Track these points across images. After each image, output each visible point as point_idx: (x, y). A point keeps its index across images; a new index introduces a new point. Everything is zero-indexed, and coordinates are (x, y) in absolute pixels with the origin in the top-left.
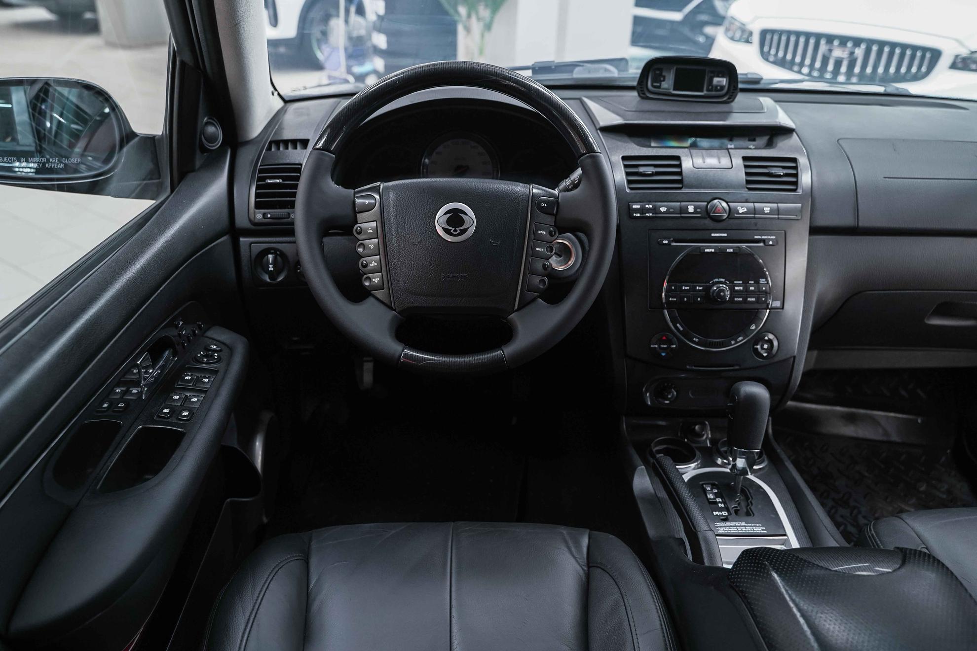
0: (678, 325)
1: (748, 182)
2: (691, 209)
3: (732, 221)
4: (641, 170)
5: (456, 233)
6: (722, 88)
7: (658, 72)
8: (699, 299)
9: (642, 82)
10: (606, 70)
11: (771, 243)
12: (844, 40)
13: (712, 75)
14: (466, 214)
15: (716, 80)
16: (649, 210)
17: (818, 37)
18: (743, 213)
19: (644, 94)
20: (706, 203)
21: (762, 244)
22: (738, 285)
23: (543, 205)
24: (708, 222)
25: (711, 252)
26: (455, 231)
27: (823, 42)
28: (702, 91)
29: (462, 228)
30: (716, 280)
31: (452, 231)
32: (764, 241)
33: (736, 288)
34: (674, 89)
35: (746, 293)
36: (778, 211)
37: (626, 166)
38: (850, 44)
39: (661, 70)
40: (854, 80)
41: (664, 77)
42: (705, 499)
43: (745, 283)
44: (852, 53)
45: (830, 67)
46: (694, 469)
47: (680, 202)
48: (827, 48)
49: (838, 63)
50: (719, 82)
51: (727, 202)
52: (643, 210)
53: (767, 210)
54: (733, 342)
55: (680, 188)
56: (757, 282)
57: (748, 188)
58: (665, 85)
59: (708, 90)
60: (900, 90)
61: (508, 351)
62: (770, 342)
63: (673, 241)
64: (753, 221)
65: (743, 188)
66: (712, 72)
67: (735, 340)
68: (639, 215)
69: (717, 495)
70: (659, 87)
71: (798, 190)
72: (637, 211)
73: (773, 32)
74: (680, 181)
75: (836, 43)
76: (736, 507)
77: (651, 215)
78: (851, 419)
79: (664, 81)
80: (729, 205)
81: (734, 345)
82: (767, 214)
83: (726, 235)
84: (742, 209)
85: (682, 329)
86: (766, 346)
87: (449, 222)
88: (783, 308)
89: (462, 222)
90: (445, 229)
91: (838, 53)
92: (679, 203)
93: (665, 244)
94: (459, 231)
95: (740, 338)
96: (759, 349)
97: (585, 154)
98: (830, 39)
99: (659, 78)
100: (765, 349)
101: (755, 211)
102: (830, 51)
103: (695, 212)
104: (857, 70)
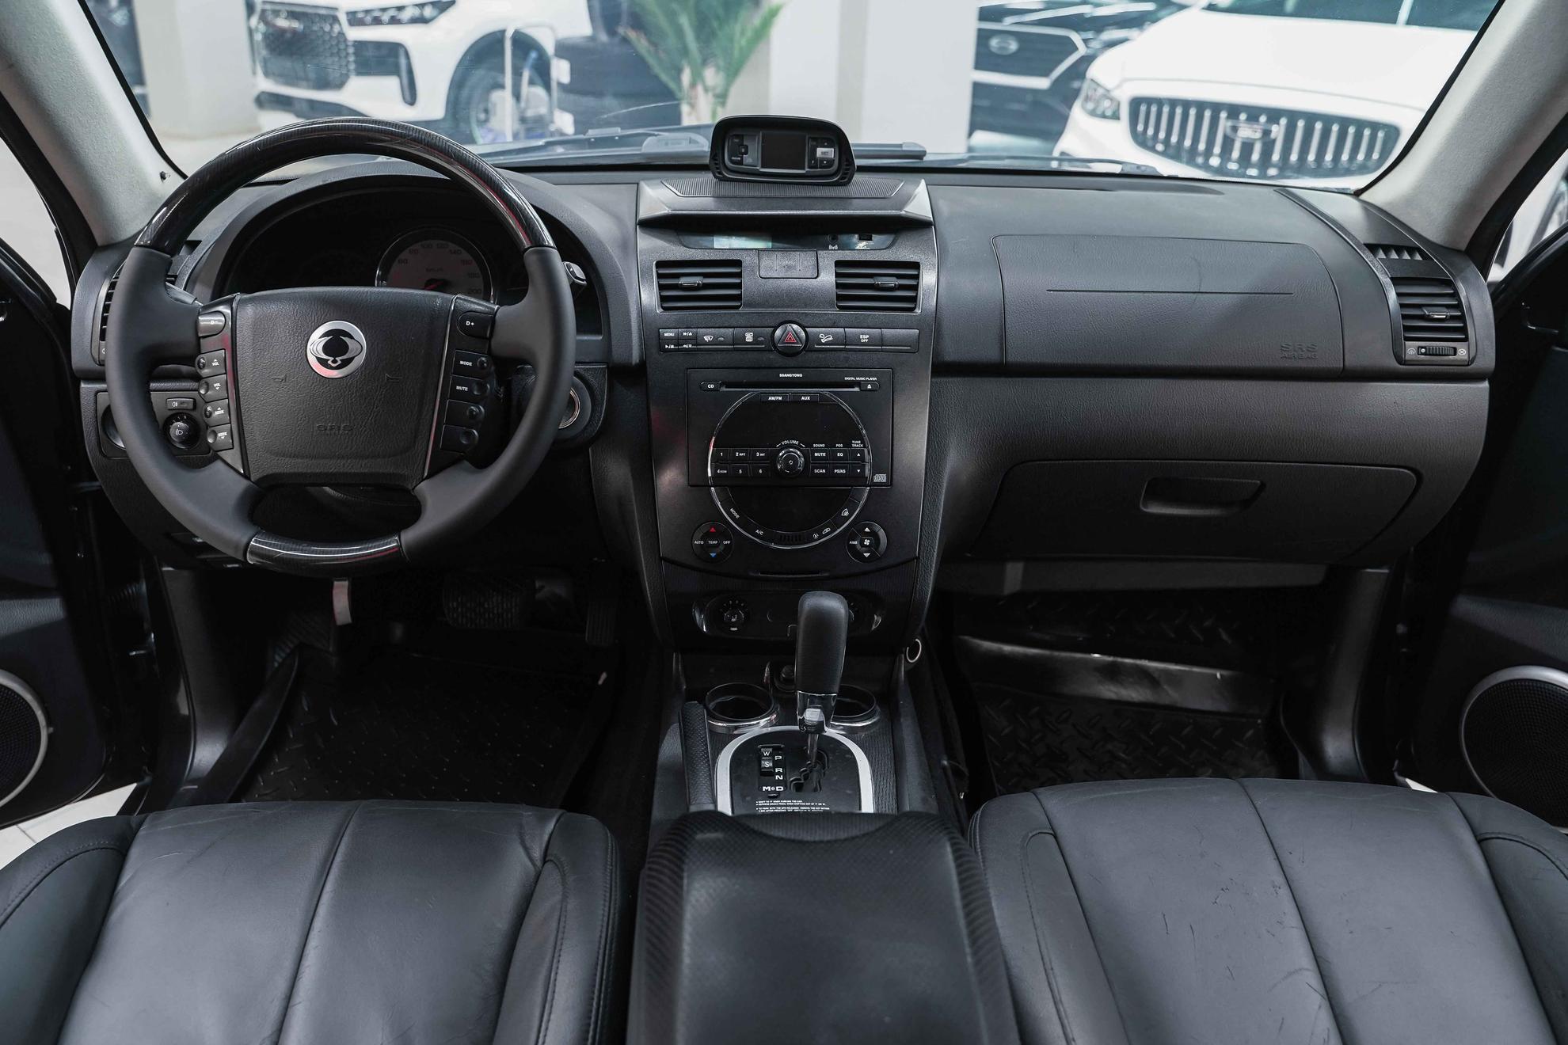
0: (732, 510)
1: (839, 298)
2: (749, 337)
3: (810, 354)
4: (683, 281)
5: (334, 365)
6: (830, 163)
7: (737, 140)
8: (760, 471)
9: (716, 155)
10: (691, 141)
11: (869, 387)
12: (1254, 113)
13: (815, 143)
14: (351, 337)
15: (820, 151)
16: (687, 340)
17: (1216, 107)
18: (826, 344)
19: (720, 173)
20: (772, 329)
21: (857, 389)
22: (819, 450)
23: (468, 323)
24: (773, 356)
25: (778, 401)
26: (334, 361)
27: (1223, 115)
28: (804, 169)
29: (344, 357)
30: (786, 442)
31: (329, 362)
32: (858, 384)
33: (816, 454)
34: (763, 167)
35: (831, 461)
36: (882, 341)
37: (660, 276)
38: (1263, 119)
39: (741, 137)
40: (1272, 172)
41: (746, 147)
42: (757, 768)
43: (830, 445)
44: (1266, 133)
45: (1236, 154)
46: (764, 727)
47: (734, 327)
48: (1230, 123)
49: (1248, 147)
50: (823, 153)
51: (803, 328)
52: (678, 340)
53: (864, 338)
54: (816, 536)
55: (737, 307)
56: (848, 444)
57: (839, 307)
58: (748, 159)
59: (810, 167)
60: (1143, 168)
61: (410, 536)
62: (874, 535)
63: (721, 385)
64: (843, 354)
65: (831, 305)
66: (814, 139)
67: (819, 532)
68: (672, 347)
69: (776, 764)
70: (741, 163)
71: (916, 310)
72: (669, 340)
73: (1149, 101)
74: (738, 298)
75: (1243, 116)
76: (800, 780)
77: (690, 346)
78: (1112, 673)
79: (746, 153)
80: (806, 332)
81: (817, 540)
82: (864, 344)
83: (801, 375)
84: (825, 336)
85: (738, 516)
86: (867, 542)
87: (327, 349)
88: (891, 485)
89: (344, 348)
90: (320, 360)
91: (1246, 132)
92: (731, 330)
93: (711, 390)
94: (339, 362)
95: (827, 530)
96: (859, 547)
97: (529, 248)
98: (1234, 110)
99: (740, 150)
100: (866, 546)
101: (846, 340)
102: (1235, 129)
103: (755, 341)
104: (1276, 157)
